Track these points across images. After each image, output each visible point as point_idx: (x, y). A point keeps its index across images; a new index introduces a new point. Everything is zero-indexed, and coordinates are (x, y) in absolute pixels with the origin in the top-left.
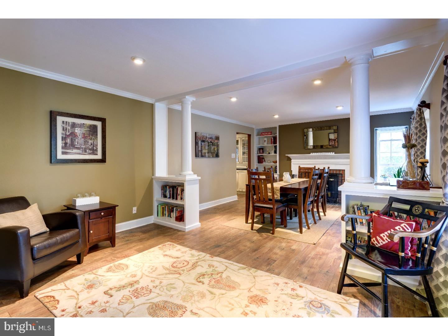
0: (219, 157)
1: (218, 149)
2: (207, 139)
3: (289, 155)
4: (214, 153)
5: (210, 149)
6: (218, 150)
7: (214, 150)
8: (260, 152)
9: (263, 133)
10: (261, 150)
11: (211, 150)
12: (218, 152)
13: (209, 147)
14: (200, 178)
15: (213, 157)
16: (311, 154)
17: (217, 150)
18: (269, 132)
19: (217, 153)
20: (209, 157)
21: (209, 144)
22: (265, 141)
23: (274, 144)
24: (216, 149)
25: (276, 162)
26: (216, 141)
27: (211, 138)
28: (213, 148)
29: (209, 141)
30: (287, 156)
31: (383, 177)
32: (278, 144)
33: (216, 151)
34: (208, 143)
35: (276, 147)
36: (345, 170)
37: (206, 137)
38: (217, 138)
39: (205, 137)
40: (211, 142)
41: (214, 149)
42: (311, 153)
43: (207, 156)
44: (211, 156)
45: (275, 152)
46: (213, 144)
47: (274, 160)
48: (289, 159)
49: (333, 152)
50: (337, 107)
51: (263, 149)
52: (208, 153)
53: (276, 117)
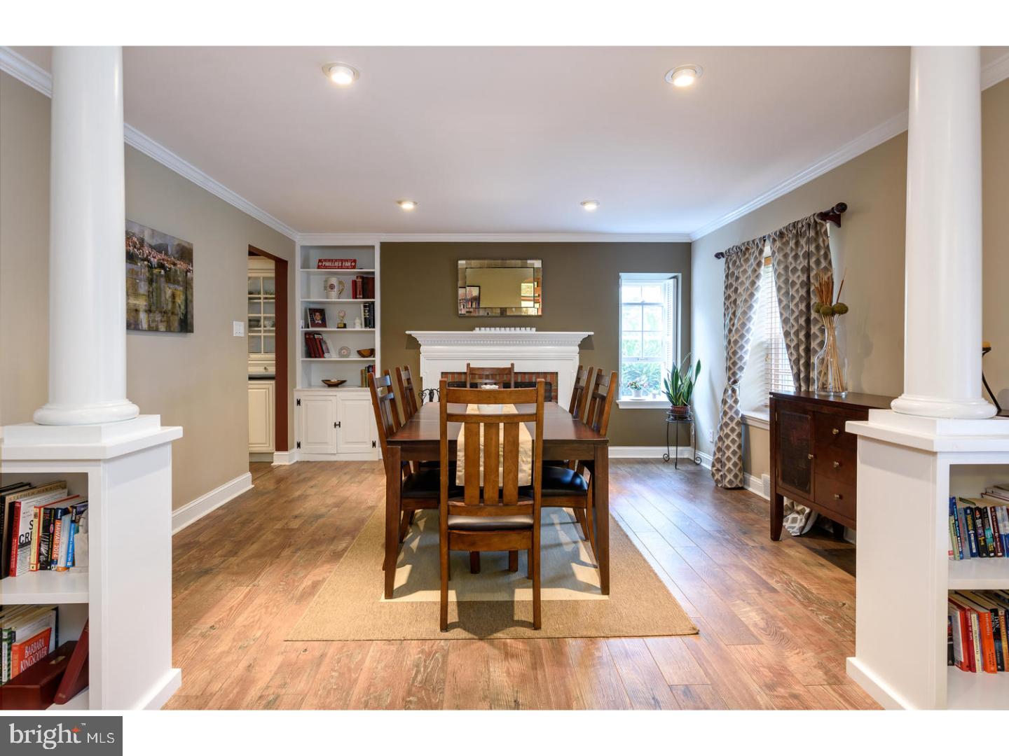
0: (191, 331)
1: (189, 297)
2: (146, 250)
3: (414, 333)
4: (173, 313)
5: (159, 296)
6: (188, 302)
7: (174, 302)
8: (313, 320)
9: (325, 260)
10: (317, 314)
11: (163, 298)
12: (187, 312)
13: (154, 285)
14: (176, 432)
15: (169, 330)
16: (477, 331)
17: (186, 300)
18: (347, 261)
19: (186, 315)
20: (153, 329)
21: (152, 274)
22: (332, 287)
23: (363, 298)
24: (182, 297)
25: (372, 352)
26: (181, 266)
27: (160, 249)
28: (169, 292)
29: (154, 261)
30: (410, 335)
31: (633, 386)
32: (377, 300)
33: (183, 307)
34: (151, 267)
35: (370, 307)
36: (557, 373)
37: (142, 241)
38: (186, 254)
39: (135, 239)
40: (161, 266)
41: (173, 296)
42: (477, 329)
43: (145, 325)
44: (162, 327)
45: (369, 322)
46: (170, 278)
47: (365, 346)
48: (414, 345)
49: (531, 327)
50: (584, 203)
51: (322, 312)
52: (149, 311)
53: (408, 206)
